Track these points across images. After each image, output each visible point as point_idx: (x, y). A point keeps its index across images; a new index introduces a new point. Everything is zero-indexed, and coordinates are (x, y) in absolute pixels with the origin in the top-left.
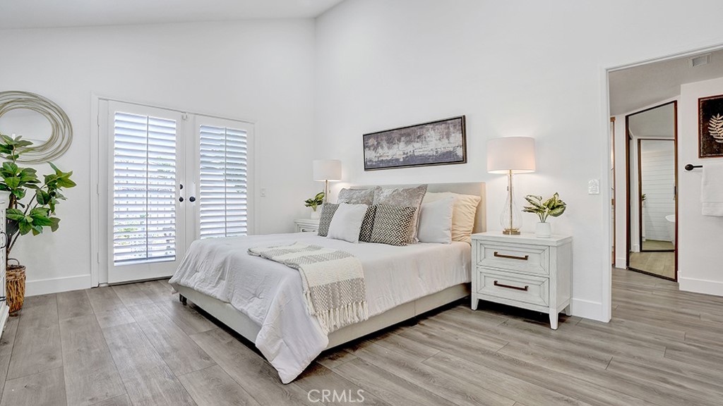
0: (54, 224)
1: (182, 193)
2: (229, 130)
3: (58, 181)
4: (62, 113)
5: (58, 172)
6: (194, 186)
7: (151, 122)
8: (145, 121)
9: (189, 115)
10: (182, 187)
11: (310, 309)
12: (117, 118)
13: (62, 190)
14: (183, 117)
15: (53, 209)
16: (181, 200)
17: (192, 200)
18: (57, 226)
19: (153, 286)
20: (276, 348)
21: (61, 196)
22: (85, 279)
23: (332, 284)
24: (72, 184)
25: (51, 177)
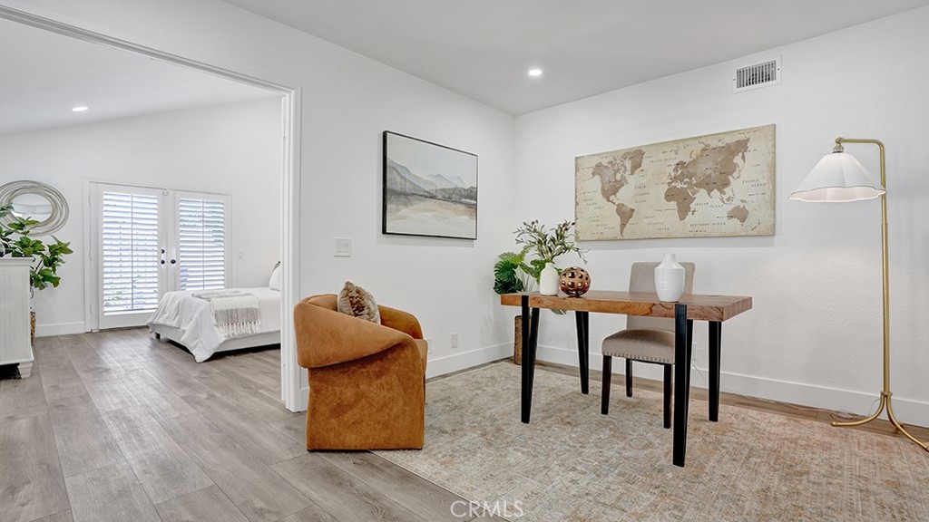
0: (56, 282)
1: (163, 257)
2: (207, 202)
3: (59, 249)
4: (59, 195)
5: (59, 243)
6: (174, 250)
7: (135, 199)
8: (130, 199)
9: (170, 192)
10: (163, 252)
11: (214, 322)
12: (105, 197)
13: (62, 256)
14: (163, 193)
15: (54, 270)
16: (163, 262)
17: (173, 262)
18: (58, 283)
19: (136, 331)
20: (195, 343)
21: (61, 260)
22: (80, 326)
23: (231, 310)
24: (71, 252)
25: (54, 246)
